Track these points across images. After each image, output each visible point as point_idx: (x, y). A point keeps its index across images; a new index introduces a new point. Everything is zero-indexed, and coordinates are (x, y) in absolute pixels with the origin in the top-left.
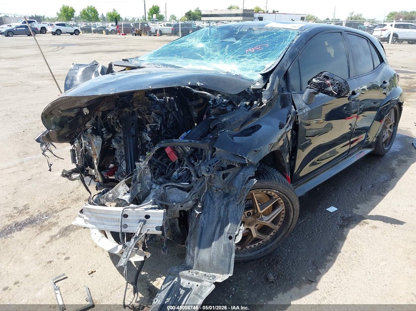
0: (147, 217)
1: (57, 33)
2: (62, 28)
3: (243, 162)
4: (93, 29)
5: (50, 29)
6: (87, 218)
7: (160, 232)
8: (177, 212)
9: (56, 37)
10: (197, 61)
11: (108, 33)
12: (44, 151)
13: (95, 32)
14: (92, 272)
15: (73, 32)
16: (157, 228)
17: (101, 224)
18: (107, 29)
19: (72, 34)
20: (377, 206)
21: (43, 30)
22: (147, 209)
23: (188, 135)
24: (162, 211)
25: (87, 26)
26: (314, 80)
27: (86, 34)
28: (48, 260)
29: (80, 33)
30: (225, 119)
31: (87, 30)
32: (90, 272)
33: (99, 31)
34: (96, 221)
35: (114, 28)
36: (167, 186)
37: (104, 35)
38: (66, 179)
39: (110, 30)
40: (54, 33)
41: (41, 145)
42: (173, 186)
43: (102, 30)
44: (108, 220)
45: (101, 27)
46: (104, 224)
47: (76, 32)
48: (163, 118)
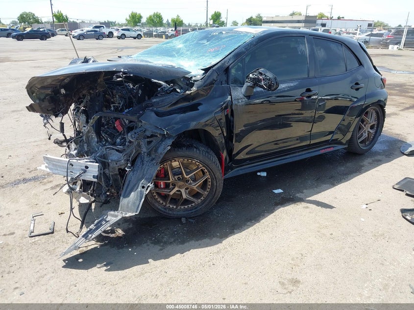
0: (87, 167)
1: (122, 37)
2: (126, 33)
3: (162, 133)
4: (154, 33)
5: (116, 34)
6: (47, 165)
7: (95, 180)
8: (117, 169)
9: (121, 40)
10: (171, 59)
11: (167, 37)
12: (45, 124)
13: (156, 36)
14: (62, 213)
15: (136, 36)
16: (94, 177)
17: (56, 170)
18: (167, 33)
19: (135, 38)
20: (322, 193)
21: (110, 35)
22: (87, 162)
23: (129, 111)
24: (98, 164)
25: (149, 31)
26: (251, 75)
27: (147, 39)
28: (36, 203)
29: (142, 37)
30: (155, 100)
31: (149, 35)
32: (60, 213)
33: (159, 36)
34: (53, 168)
35: (174, 33)
36: (108, 148)
37: (164, 40)
38: (57, 145)
39: (169, 35)
40: (119, 38)
41: (44, 119)
42: (113, 149)
43: (162, 35)
44: (60, 166)
45: (162, 32)
46: (57, 170)
47: (139, 37)
48: (126, 101)
